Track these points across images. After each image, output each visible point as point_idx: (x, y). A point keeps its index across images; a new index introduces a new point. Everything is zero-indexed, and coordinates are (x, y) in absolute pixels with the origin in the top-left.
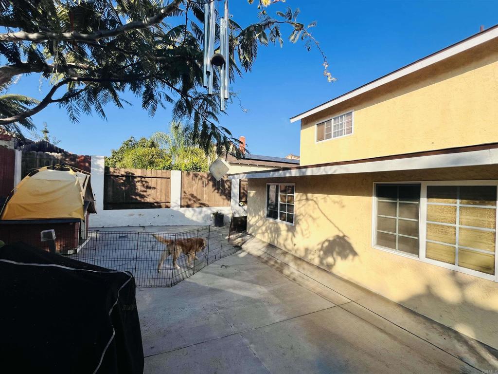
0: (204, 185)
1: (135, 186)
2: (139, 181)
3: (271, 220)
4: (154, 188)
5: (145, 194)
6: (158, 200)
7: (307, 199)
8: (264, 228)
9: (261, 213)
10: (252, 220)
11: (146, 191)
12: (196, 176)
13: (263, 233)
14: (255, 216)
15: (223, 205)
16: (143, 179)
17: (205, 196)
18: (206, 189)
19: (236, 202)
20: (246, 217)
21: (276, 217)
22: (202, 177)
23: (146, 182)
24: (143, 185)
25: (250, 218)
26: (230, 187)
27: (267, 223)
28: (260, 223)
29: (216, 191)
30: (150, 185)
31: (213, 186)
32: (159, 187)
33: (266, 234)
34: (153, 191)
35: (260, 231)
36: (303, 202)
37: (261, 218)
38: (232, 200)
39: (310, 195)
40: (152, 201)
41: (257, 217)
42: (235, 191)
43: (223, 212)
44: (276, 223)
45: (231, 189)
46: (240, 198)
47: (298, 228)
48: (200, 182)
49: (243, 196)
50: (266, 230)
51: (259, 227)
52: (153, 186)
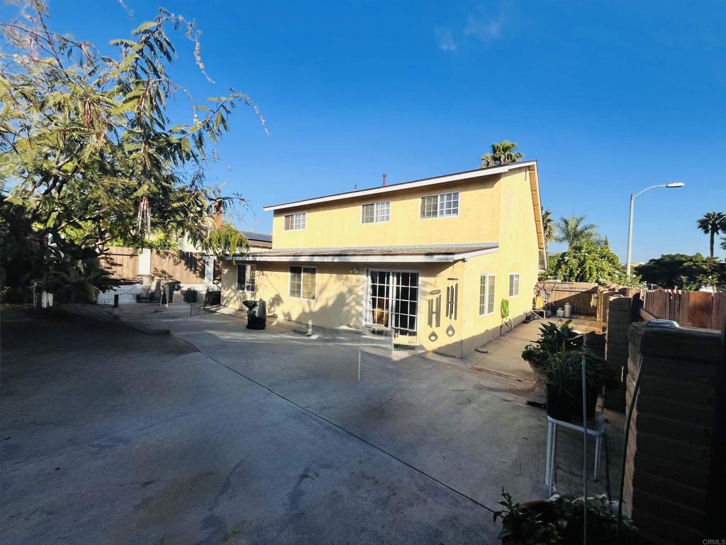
0: (176, 264)
1: (98, 263)
2: (103, 258)
3: (241, 291)
4: (121, 265)
5: (109, 270)
6: (124, 277)
7: (263, 274)
8: (235, 298)
9: (233, 287)
10: (225, 293)
11: (111, 268)
12: (167, 254)
13: (235, 302)
14: (228, 289)
15: (196, 283)
16: (108, 256)
17: (177, 274)
18: (178, 267)
19: (210, 280)
20: (220, 292)
21: (244, 289)
22: (173, 255)
23: (111, 259)
24: (108, 262)
25: (224, 292)
26: (204, 266)
27: (238, 294)
28: (233, 294)
29: (189, 269)
30: (115, 261)
31: (186, 264)
32: (125, 264)
33: (237, 303)
34: (119, 268)
35: (232, 301)
36: (260, 277)
37: (233, 291)
38: (206, 278)
39: (264, 272)
40: (118, 278)
41: (230, 290)
42: (210, 269)
43: (196, 289)
44: (244, 293)
45: (205, 268)
46: (214, 277)
47: (257, 294)
48: (172, 260)
49: (218, 274)
50: (237, 299)
51: (231, 298)
52: (118, 263)
